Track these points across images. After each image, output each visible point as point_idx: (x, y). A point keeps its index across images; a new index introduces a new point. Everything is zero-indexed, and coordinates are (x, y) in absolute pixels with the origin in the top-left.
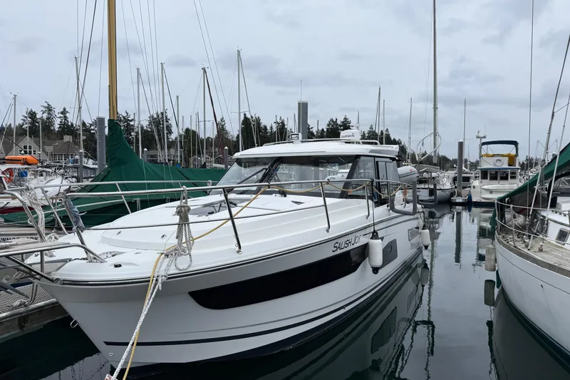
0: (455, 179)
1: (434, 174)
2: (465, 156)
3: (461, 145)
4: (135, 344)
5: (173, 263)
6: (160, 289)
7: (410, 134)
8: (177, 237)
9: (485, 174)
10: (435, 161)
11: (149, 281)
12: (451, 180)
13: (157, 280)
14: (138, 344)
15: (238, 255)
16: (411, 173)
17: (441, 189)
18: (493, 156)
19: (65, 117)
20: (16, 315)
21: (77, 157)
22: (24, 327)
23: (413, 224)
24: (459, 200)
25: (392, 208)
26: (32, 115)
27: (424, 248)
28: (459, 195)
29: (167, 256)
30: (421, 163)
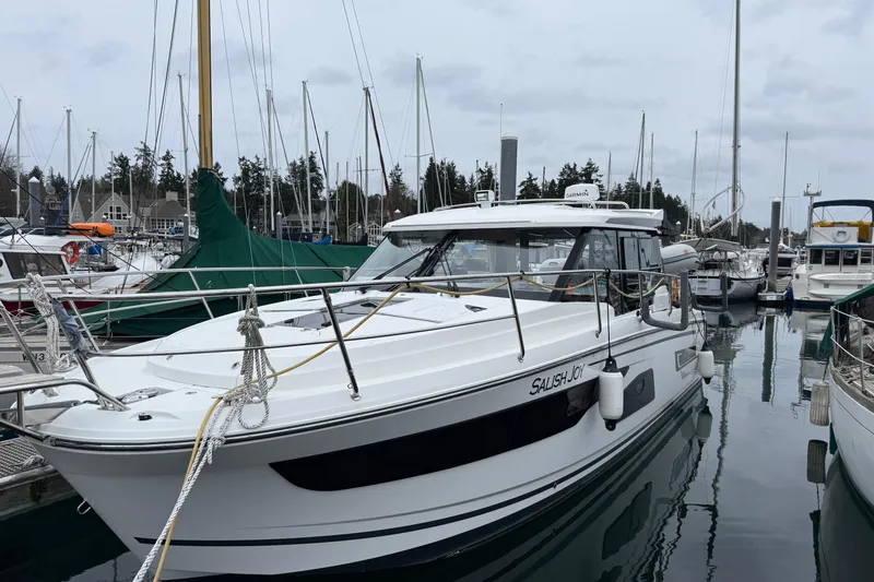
0: (765, 262)
1: (730, 255)
2: (784, 223)
3: (776, 207)
4: (167, 542)
5: (237, 417)
6: (210, 462)
7: (694, 187)
8: (243, 372)
9: (817, 255)
10: (734, 233)
11: (192, 446)
12: (760, 263)
13: (206, 445)
14: (173, 543)
15: (353, 403)
16: (687, 256)
17: (740, 279)
18: (833, 225)
19: (169, 164)
20: (27, 479)
21: (181, 224)
22: (39, 497)
23: (684, 342)
24: (772, 297)
25: (646, 318)
26: (123, 161)
27: (703, 382)
28: (772, 289)
29: (228, 402)
30: (709, 235)
